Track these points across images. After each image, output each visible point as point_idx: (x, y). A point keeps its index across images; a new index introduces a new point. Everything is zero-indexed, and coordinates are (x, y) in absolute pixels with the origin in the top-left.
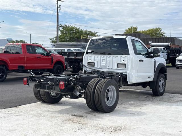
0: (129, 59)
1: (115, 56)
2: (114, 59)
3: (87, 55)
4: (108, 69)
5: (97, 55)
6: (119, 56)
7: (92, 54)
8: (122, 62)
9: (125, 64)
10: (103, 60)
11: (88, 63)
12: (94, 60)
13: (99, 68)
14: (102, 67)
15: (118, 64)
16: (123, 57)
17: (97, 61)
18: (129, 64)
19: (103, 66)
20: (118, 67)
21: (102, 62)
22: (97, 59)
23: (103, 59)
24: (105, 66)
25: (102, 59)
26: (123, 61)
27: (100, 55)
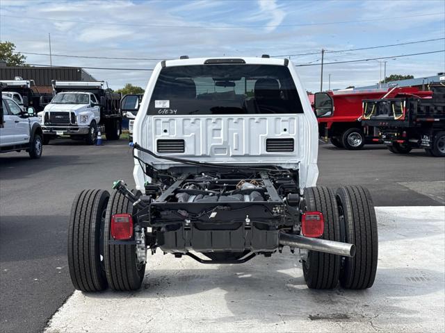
0: (301, 123)
1: (257, 116)
2: (252, 128)
3: (153, 118)
4: (233, 156)
5: (192, 117)
6: (271, 117)
7: (174, 114)
8: (281, 135)
9: (292, 140)
10: (216, 132)
11: (159, 141)
12: (183, 133)
13: (203, 156)
14: (211, 152)
15: (268, 140)
16: (283, 121)
17: (195, 136)
18: (301, 139)
19: (217, 149)
20: (267, 149)
21: (213, 136)
22: (194, 127)
23: (215, 127)
24: (222, 149)
25: (211, 127)
26: (285, 130)
27: (203, 118)
